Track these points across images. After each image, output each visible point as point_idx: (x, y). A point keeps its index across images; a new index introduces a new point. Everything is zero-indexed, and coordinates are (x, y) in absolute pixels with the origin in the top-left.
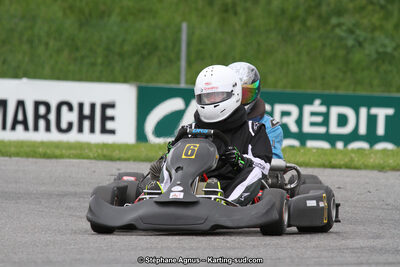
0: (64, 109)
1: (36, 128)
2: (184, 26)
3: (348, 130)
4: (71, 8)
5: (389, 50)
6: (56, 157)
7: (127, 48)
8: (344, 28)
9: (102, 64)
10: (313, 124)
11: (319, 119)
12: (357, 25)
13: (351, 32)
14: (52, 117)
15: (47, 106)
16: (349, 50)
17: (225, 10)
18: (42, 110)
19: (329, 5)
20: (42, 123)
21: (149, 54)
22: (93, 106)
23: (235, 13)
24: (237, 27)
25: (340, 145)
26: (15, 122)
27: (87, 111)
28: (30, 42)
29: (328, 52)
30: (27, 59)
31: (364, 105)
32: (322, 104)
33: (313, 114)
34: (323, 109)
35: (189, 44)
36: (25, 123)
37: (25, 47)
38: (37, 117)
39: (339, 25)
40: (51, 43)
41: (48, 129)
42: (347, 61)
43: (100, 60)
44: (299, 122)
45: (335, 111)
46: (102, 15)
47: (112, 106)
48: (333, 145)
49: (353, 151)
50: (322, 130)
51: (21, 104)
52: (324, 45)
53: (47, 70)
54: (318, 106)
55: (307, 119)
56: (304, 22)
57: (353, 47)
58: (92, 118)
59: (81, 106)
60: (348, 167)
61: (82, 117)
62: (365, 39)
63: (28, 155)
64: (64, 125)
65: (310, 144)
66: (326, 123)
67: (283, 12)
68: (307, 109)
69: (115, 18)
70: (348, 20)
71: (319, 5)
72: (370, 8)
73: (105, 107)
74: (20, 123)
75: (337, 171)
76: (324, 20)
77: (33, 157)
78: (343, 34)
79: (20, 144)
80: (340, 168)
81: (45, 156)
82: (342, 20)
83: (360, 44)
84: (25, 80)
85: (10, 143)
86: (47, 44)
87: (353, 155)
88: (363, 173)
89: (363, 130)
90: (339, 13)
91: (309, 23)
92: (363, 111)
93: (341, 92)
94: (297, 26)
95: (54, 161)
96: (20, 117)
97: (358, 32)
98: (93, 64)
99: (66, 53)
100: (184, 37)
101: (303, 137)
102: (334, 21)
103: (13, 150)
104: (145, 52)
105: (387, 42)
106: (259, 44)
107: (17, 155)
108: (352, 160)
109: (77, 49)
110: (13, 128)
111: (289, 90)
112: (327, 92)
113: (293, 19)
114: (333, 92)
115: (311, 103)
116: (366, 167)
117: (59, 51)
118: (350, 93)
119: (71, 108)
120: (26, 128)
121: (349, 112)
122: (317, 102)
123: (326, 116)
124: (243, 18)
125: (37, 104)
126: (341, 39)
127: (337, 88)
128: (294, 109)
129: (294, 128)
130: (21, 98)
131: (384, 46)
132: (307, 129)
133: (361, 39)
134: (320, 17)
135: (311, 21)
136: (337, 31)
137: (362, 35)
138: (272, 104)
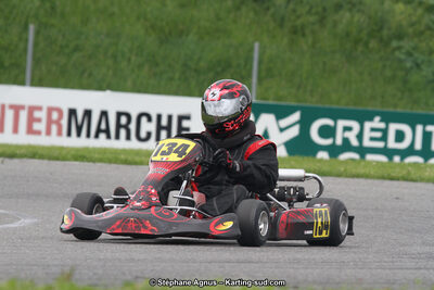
0: (144, 119)
1: (117, 137)
2: (257, 45)
3: (404, 145)
4: (153, 27)
6: (136, 163)
7: (203, 64)
8: (404, 51)
9: (179, 79)
10: (372, 139)
11: (379, 135)
12: (415, 48)
13: (409, 54)
14: (133, 126)
15: (128, 116)
16: (408, 71)
17: (294, 31)
18: (124, 120)
19: (389, 29)
20: (123, 132)
21: (223, 70)
22: (170, 118)
23: (304, 35)
24: (305, 47)
25: (397, 159)
26: (99, 131)
27: (164, 122)
28: (114, 57)
29: (388, 73)
30: (111, 72)
31: (420, 123)
32: (381, 121)
33: (373, 130)
34: (382, 125)
35: (260, 63)
36: (107, 131)
37: (110, 62)
38: (119, 126)
39: (399, 48)
40: (133, 58)
41: (128, 138)
42: (405, 82)
43: (177, 76)
44: (360, 137)
45: (393, 127)
46: (181, 34)
47: (188, 118)
48: (391, 159)
49: (410, 164)
50: (380, 145)
51: (104, 114)
52: (384, 66)
53: (129, 83)
54: (377, 123)
55: (367, 134)
56: (366, 44)
57: (411, 68)
58: (168, 128)
59: (159, 117)
60: (405, 179)
61: (159, 128)
62: (423, 62)
63: (110, 161)
64: (143, 135)
65: (369, 157)
66: (384, 138)
67: (348, 34)
68: (368, 125)
69: (192, 37)
70: (407, 44)
71: (381, 28)
72: (428, 33)
73: (181, 118)
74: (103, 131)
75: (395, 183)
76: (385, 43)
77: (115, 163)
78: (403, 57)
79: (104, 151)
80: (398, 180)
81: (126, 162)
82: (402, 43)
83: (418, 66)
84: (108, 92)
85: (95, 150)
86: (129, 60)
87: (410, 168)
88: (419, 185)
89: (418, 146)
90: (400, 37)
91: (371, 45)
92: (419, 128)
93: (399, 110)
94: (360, 48)
95: (134, 167)
96: (103, 126)
97: (416, 55)
98: (171, 79)
99: (146, 68)
100: (256, 56)
101: (362, 151)
102: (395, 44)
103: (96, 156)
104: (219, 69)
106: (325, 63)
107: (101, 160)
108: (409, 173)
109: (157, 65)
110: (97, 136)
111: (351, 107)
112: (385, 110)
113: (357, 42)
114: (391, 110)
115: (371, 119)
116: (422, 180)
117: (140, 66)
118: (408, 111)
119: (150, 119)
120: (109, 137)
121: (406, 128)
122: (377, 119)
123: (385, 132)
124: (310, 40)
125: (119, 115)
126: (400, 61)
127: (395, 106)
128: (355, 125)
129: (355, 142)
130: (105, 108)
132: (367, 143)
133: (419, 61)
134: (381, 40)
135: (373, 44)
136: (397, 53)
137: (420, 57)
138: (335, 119)
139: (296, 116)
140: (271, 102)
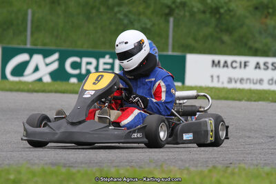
2: (30, 11)
5: (149, 26)
8: (122, 13)
10: (105, 70)
11: (108, 67)
12: (130, 12)
13: (126, 15)
16: (125, 26)
17: (53, 2)
23: (59, 4)
24: (60, 12)
29: (113, 28)
32: (110, 58)
33: (105, 64)
34: (111, 61)
35: (32, 22)
39: (119, 12)
44: (97, 68)
52: (111, 23)
54: (107, 59)
55: (101, 66)
56: (99, 10)
57: (127, 24)
62: (135, 20)
66: (112, 69)
68: (102, 61)
70: (125, 9)
72: (138, 2)
76: (110, 9)
78: (122, 17)
82: (121, 9)
83: (131, 23)
90: (120, 5)
94: (95, 12)
97: (130, 15)
100: (29, 18)
104: (5, 27)
105: (147, 21)
106: (73, 22)
111: (90, 50)
113: (92, 8)
115: (104, 57)
122: (107, 57)
123: (112, 65)
124: (63, 7)
126: (120, 20)
128: (94, 61)
131: (145, 24)
133: (132, 20)
134: (108, 7)
135: (103, 9)
136: (119, 15)
137: (132, 17)
138: (81, 57)
139: (56, 56)
140: (39, 47)
